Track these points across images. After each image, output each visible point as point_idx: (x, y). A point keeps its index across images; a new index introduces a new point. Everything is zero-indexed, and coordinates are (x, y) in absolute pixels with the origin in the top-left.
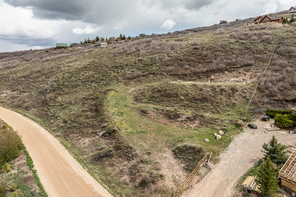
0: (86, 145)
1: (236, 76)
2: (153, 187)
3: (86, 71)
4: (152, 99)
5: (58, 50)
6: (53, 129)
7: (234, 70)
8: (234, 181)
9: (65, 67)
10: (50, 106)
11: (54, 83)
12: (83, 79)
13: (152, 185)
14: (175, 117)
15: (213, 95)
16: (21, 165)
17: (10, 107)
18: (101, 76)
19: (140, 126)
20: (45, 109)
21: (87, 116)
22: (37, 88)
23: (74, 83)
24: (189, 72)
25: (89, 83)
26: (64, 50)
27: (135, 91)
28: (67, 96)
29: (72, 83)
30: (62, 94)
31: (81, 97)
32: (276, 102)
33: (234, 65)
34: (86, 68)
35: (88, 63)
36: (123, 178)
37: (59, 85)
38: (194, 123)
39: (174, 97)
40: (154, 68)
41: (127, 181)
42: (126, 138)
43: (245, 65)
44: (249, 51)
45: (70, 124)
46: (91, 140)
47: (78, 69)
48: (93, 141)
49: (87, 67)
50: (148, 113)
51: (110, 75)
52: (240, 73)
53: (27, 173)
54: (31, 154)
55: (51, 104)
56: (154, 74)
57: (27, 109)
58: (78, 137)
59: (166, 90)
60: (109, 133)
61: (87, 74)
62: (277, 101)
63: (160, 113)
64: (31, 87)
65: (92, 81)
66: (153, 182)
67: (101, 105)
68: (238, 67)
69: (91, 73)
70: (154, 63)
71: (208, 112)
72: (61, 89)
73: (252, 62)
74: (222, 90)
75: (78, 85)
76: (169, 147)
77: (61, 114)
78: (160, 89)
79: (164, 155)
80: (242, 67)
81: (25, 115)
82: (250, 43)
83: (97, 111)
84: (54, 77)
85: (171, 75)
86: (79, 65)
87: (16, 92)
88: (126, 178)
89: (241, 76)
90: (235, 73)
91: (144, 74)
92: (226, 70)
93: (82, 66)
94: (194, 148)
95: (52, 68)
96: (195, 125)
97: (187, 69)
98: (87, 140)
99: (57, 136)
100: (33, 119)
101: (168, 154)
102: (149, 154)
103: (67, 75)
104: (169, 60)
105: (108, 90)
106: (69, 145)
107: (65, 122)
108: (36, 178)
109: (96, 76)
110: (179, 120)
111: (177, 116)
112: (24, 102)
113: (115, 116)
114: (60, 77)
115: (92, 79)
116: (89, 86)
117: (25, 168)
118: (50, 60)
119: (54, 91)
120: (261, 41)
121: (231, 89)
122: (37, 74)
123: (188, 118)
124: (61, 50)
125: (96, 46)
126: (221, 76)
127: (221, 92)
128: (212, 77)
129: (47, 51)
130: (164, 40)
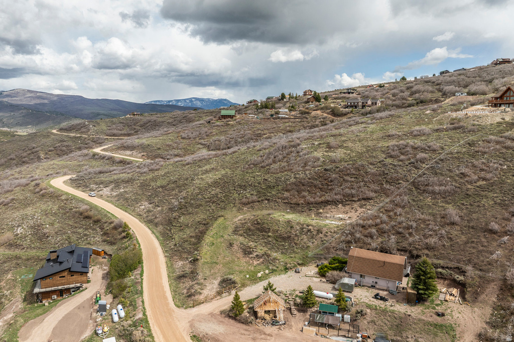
0: (179, 267)
1: (346, 212)
2: (193, 298)
3: (214, 188)
4: (247, 232)
5: (223, 120)
6: (166, 250)
7: (349, 204)
9: (198, 178)
10: (173, 226)
11: (183, 200)
15: (298, 234)
16: (137, 274)
17: (145, 222)
18: (224, 196)
19: (218, 257)
20: (169, 228)
21: (191, 242)
22: (169, 203)
23: (198, 202)
25: (211, 204)
27: (240, 220)
28: (187, 217)
29: (197, 202)
30: (185, 214)
31: (198, 219)
33: (353, 197)
34: (216, 184)
35: (220, 177)
37: (186, 203)
38: (259, 260)
39: (266, 232)
40: (273, 193)
41: (185, 293)
42: (201, 266)
43: (364, 199)
45: (177, 247)
47: (208, 184)
48: (184, 264)
49: (217, 182)
50: (233, 247)
51: (231, 196)
52: (353, 208)
53: (138, 279)
54: (144, 269)
55: (174, 224)
56: (269, 200)
57: (156, 225)
58: (177, 259)
59: (263, 223)
60: (194, 261)
61: (213, 192)
63: (241, 248)
66: (194, 296)
67: (205, 232)
68: (354, 201)
69: (217, 190)
70: (277, 186)
71: (276, 252)
72: (187, 208)
73: (372, 194)
74: (309, 230)
76: (222, 277)
77: (176, 236)
78: (260, 221)
79: (214, 282)
80: (359, 200)
81: (153, 232)
83: (199, 238)
84: (185, 191)
86: (211, 178)
87: (152, 205)
88: (185, 291)
89: (351, 212)
90: (347, 208)
91: (260, 199)
92: (342, 202)
93: (212, 180)
95: (187, 179)
96: (258, 262)
97: (304, 197)
98: (180, 263)
99: (165, 256)
100: (157, 238)
101: (217, 281)
102: (205, 279)
103: (197, 191)
104: (293, 183)
105: (220, 216)
106: (169, 265)
107: (175, 245)
108: (142, 283)
109: (219, 196)
111: (250, 253)
112: (156, 218)
113: (206, 246)
114: (190, 193)
115: (215, 199)
116: (209, 208)
117: (138, 277)
118: (191, 164)
119: (180, 209)
120: (410, 164)
121: (318, 230)
122: (173, 185)
123: (257, 255)
124: (227, 120)
125: (272, 115)
126: (332, 210)
127: (307, 233)
128: (321, 211)
129: (209, 122)
130: (316, 143)
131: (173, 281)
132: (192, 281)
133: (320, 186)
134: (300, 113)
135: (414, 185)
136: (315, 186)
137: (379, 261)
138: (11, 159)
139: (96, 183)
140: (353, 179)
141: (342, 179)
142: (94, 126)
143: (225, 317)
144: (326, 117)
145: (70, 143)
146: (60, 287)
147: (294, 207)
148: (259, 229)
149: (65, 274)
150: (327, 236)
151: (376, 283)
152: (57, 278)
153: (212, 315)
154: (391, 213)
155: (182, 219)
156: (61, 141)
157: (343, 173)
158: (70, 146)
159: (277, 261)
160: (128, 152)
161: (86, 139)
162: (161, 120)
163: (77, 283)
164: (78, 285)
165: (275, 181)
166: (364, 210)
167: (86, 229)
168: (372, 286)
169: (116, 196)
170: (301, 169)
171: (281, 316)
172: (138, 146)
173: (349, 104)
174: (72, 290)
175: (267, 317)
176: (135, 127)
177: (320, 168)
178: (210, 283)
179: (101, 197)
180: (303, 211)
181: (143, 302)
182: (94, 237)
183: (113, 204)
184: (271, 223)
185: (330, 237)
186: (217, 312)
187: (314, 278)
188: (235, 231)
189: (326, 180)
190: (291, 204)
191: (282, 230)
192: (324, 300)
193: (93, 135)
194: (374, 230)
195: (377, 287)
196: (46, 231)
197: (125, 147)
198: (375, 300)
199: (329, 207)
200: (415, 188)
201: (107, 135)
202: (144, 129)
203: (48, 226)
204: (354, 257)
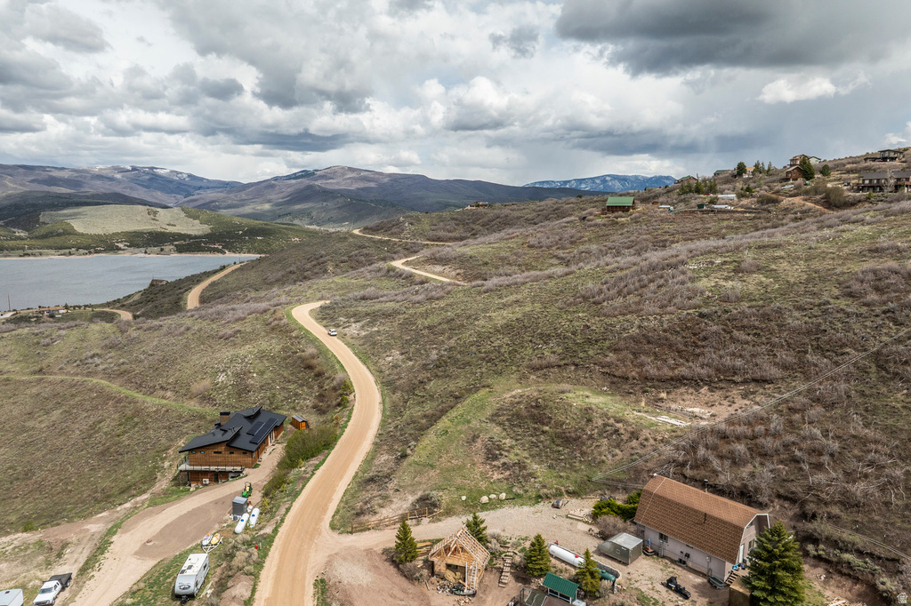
3: (501, 336)
4: (512, 419)
5: (609, 214)
6: (381, 432)
7: (723, 388)
9: (485, 317)
11: (446, 352)
12: (485, 352)
16: (311, 465)
17: (382, 383)
18: (509, 351)
20: (407, 397)
22: (427, 356)
25: (484, 364)
27: (514, 397)
28: (440, 382)
29: (465, 358)
30: (439, 377)
31: (452, 388)
33: (734, 374)
35: (520, 316)
38: (503, 473)
39: (543, 423)
41: (358, 507)
42: (403, 467)
45: (397, 431)
47: (495, 328)
48: (387, 460)
49: (511, 324)
52: (727, 397)
53: (307, 473)
54: (329, 458)
55: (416, 392)
56: (577, 365)
58: (385, 450)
59: (546, 407)
61: (496, 343)
63: (486, 446)
64: (423, 351)
65: (491, 359)
68: (734, 382)
69: (504, 340)
72: (447, 366)
73: (774, 372)
75: (469, 363)
76: (425, 491)
79: (409, 498)
80: (745, 382)
81: (383, 402)
84: (457, 338)
87: (403, 356)
88: (360, 505)
89: (720, 404)
91: (563, 362)
93: (505, 322)
95: (470, 317)
97: (642, 365)
98: (384, 458)
99: (374, 443)
100: (383, 411)
101: (414, 498)
102: (397, 490)
103: (473, 338)
104: (631, 336)
106: (369, 458)
108: (308, 480)
109: (503, 350)
110: (494, 463)
111: (496, 458)
112: (400, 378)
113: (433, 435)
114: (462, 342)
116: (477, 370)
117: (312, 469)
118: (492, 291)
119: (436, 368)
120: (884, 312)
121: (632, 433)
122: (445, 326)
123: (504, 464)
124: (616, 214)
125: (700, 206)
126: (686, 397)
127: (612, 434)
128: (663, 395)
129: (584, 218)
130: (718, 261)
131: (354, 485)
132: (377, 491)
133: (681, 347)
134: (758, 202)
135: (877, 361)
136: (670, 346)
137: (696, 511)
138: (290, 272)
139: (348, 316)
140: (749, 338)
141: (728, 336)
142: (412, 224)
143: (386, 560)
144: (810, 209)
145: (372, 251)
146: (213, 468)
147: (618, 383)
148: (532, 417)
149: (222, 448)
150: (644, 446)
151: (688, 556)
152: (211, 452)
153: (369, 552)
154: (797, 417)
155: (431, 386)
156: (360, 247)
157: (733, 323)
158: (371, 255)
159: (532, 480)
160: (439, 268)
161: (396, 244)
162: (517, 214)
163: (238, 466)
164: (239, 469)
165: (603, 330)
166: (748, 402)
167: (302, 385)
168: (680, 561)
169: (365, 337)
170: (658, 311)
171: (473, 580)
172: (455, 259)
173: (867, 182)
174: (231, 475)
175: (450, 575)
176: (474, 226)
177: (691, 311)
178: (401, 499)
179: (343, 337)
180: (631, 393)
181: (288, 510)
182: (305, 399)
183: (353, 349)
184: (556, 408)
185: (650, 448)
186: (379, 549)
187: (580, 523)
188: (494, 418)
189: (695, 334)
190: (614, 376)
191: (570, 423)
192: (568, 567)
193: (407, 238)
194: (740, 448)
195: (690, 564)
196: (251, 381)
197: (435, 259)
198: (663, 590)
199: (683, 390)
200: (878, 366)
201: (428, 240)
202: (488, 229)
203: (255, 375)
204: (651, 494)
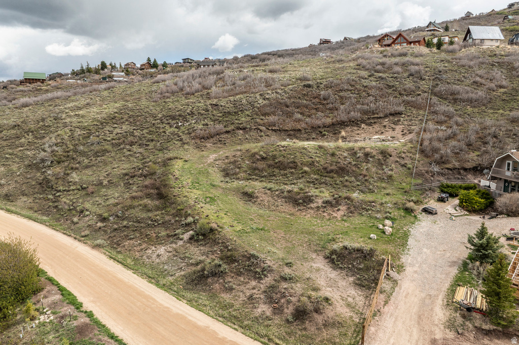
0: (164, 258)
1: (380, 132)
2: (319, 319)
3: (116, 125)
4: (254, 173)
5: (28, 84)
6: (83, 234)
7: (375, 122)
8: (441, 297)
9: (70, 116)
11: (55, 148)
12: (113, 139)
13: (315, 315)
14: (304, 202)
15: (354, 163)
18: (147, 133)
20: (51, 197)
21: (145, 206)
22: (21, 158)
23: (96, 148)
24: (303, 125)
25: (128, 147)
26: (41, 84)
27: (220, 160)
28: (89, 172)
29: (92, 148)
30: (77, 169)
31: (117, 172)
32: (451, 172)
33: (374, 114)
34: (112, 119)
35: (116, 110)
36: (259, 310)
37: (68, 152)
38: (339, 210)
39: (291, 168)
40: (243, 120)
42: (239, 241)
43: (391, 114)
44: (393, 90)
46: (170, 250)
47: (98, 121)
48: (175, 250)
49: (115, 117)
50: (257, 197)
51: (164, 132)
52: (385, 126)
54: (63, 283)
55: (61, 188)
57: (8, 198)
58: (140, 245)
59: (274, 157)
60: (204, 235)
61: (118, 131)
62: (451, 170)
63: (278, 196)
64: (7, 156)
65: (132, 142)
66: (317, 311)
67: (165, 186)
68: (380, 118)
69: (125, 127)
70: (241, 111)
71: (354, 192)
72: (73, 159)
73: (401, 108)
74: (367, 155)
75: (106, 151)
76: (316, 251)
77: (87, 205)
78: (264, 155)
79: (315, 265)
81: (8, 211)
82: (392, 77)
83: (161, 196)
84: (53, 136)
85: (275, 130)
88: (264, 309)
89: (387, 131)
93: (104, 115)
94: (359, 250)
95: (43, 120)
96: (342, 213)
98: (162, 250)
99: (96, 247)
100: (30, 218)
101: (320, 263)
102: (289, 265)
103: (78, 132)
104: (264, 105)
105: (170, 159)
106: (129, 261)
107: (104, 220)
109: (136, 134)
110: (312, 205)
111: (308, 200)
113: (202, 205)
114: (66, 137)
115: (131, 139)
116: (129, 153)
117: (68, 309)
118: (31, 105)
119: (59, 163)
122: (13, 132)
123: (326, 202)
124: (34, 84)
125: (104, 78)
130: (246, 70)
131: (189, 295)
132: (260, 278)
136: (305, 107)
147: (294, 134)
148: (274, 166)
165: (232, 105)
173: (202, 67)
178: (311, 271)
180: (314, 138)
188: (230, 175)
190: (286, 130)
199: (348, 129)
200: (441, 98)
